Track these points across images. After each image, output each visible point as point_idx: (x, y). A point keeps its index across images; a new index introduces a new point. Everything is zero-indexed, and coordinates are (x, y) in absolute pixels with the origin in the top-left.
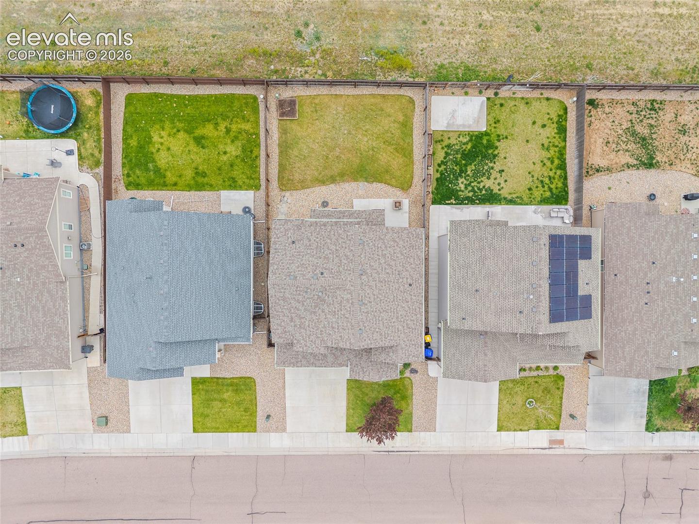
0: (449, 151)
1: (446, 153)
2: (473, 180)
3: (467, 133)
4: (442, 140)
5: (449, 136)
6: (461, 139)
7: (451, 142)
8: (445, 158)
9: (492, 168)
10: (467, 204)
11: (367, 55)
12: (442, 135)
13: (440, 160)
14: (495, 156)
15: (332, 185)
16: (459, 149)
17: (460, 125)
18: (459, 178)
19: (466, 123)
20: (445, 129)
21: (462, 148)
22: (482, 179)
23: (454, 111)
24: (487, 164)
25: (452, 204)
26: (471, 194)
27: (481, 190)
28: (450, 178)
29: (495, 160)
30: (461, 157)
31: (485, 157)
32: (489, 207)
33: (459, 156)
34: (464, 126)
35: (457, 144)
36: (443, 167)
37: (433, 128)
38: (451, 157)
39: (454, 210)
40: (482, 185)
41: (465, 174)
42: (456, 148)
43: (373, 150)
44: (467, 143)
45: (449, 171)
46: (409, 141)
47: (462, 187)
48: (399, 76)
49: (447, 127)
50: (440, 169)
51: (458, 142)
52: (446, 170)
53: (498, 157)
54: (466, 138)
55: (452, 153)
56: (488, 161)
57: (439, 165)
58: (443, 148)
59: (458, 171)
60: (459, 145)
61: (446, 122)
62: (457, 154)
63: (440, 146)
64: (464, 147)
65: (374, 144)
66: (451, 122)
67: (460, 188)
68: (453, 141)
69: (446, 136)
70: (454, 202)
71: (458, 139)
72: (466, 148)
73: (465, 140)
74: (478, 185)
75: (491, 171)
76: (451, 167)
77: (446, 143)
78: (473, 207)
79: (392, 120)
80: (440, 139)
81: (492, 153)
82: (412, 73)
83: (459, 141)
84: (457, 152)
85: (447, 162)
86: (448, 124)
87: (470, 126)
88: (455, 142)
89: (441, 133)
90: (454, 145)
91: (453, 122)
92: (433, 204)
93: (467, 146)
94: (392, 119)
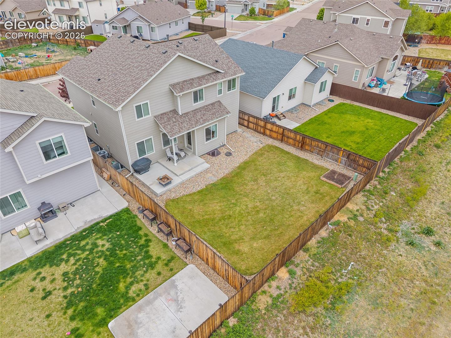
0: (147, 262)
1: (150, 257)
2: (89, 257)
3: (137, 298)
4: (167, 265)
5: (162, 276)
6: (141, 286)
7: (152, 271)
8: (147, 252)
9: (65, 289)
10: (82, 232)
11: (351, 272)
12: (171, 270)
13: (152, 247)
14: (70, 304)
15: (238, 165)
16: (134, 273)
17: (155, 298)
18: (110, 247)
19: (148, 309)
20: (174, 278)
21: (131, 277)
22: (74, 267)
23: (180, 308)
24: (78, 286)
25: (102, 222)
26: (83, 243)
27: (70, 255)
28: (124, 239)
29: (66, 301)
30: (124, 267)
31: (87, 293)
32: (47, 245)
33: (128, 266)
34: (149, 303)
35: (142, 276)
36: (142, 242)
37: (191, 266)
38: (140, 257)
39: (96, 217)
40: (72, 261)
41: (106, 255)
42: (140, 270)
43: (233, 204)
44: (128, 288)
45: (131, 244)
46: (206, 236)
47: (100, 242)
48: (294, 285)
49: (174, 281)
50: (144, 239)
51: (143, 278)
52: (135, 243)
53: (62, 308)
54: (134, 292)
55: (142, 263)
56: (78, 291)
57: (148, 241)
58: (159, 258)
59: (118, 252)
60: (139, 277)
61: (180, 287)
62: (133, 267)
63: (164, 258)
64: (129, 280)
65: (238, 208)
66: (172, 293)
67: (103, 240)
68: (151, 275)
69: (165, 272)
70: (101, 224)
71: (145, 282)
72: (124, 282)
73: (134, 288)
74: (78, 257)
75: (66, 284)
76: (131, 249)
77: (159, 267)
78: (71, 233)
79: (244, 238)
80: (172, 264)
81: (77, 305)
82: (282, 302)
83: (142, 281)
84: (135, 268)
85: (141, 250)
86: (175, 287)
87: (140, 309)
88: (147, 275)
89: (175, 271)
90: (146, 272)
91: (169, 294)
92: (127, 208)
93: (125, 284)
94: (246, 239)
